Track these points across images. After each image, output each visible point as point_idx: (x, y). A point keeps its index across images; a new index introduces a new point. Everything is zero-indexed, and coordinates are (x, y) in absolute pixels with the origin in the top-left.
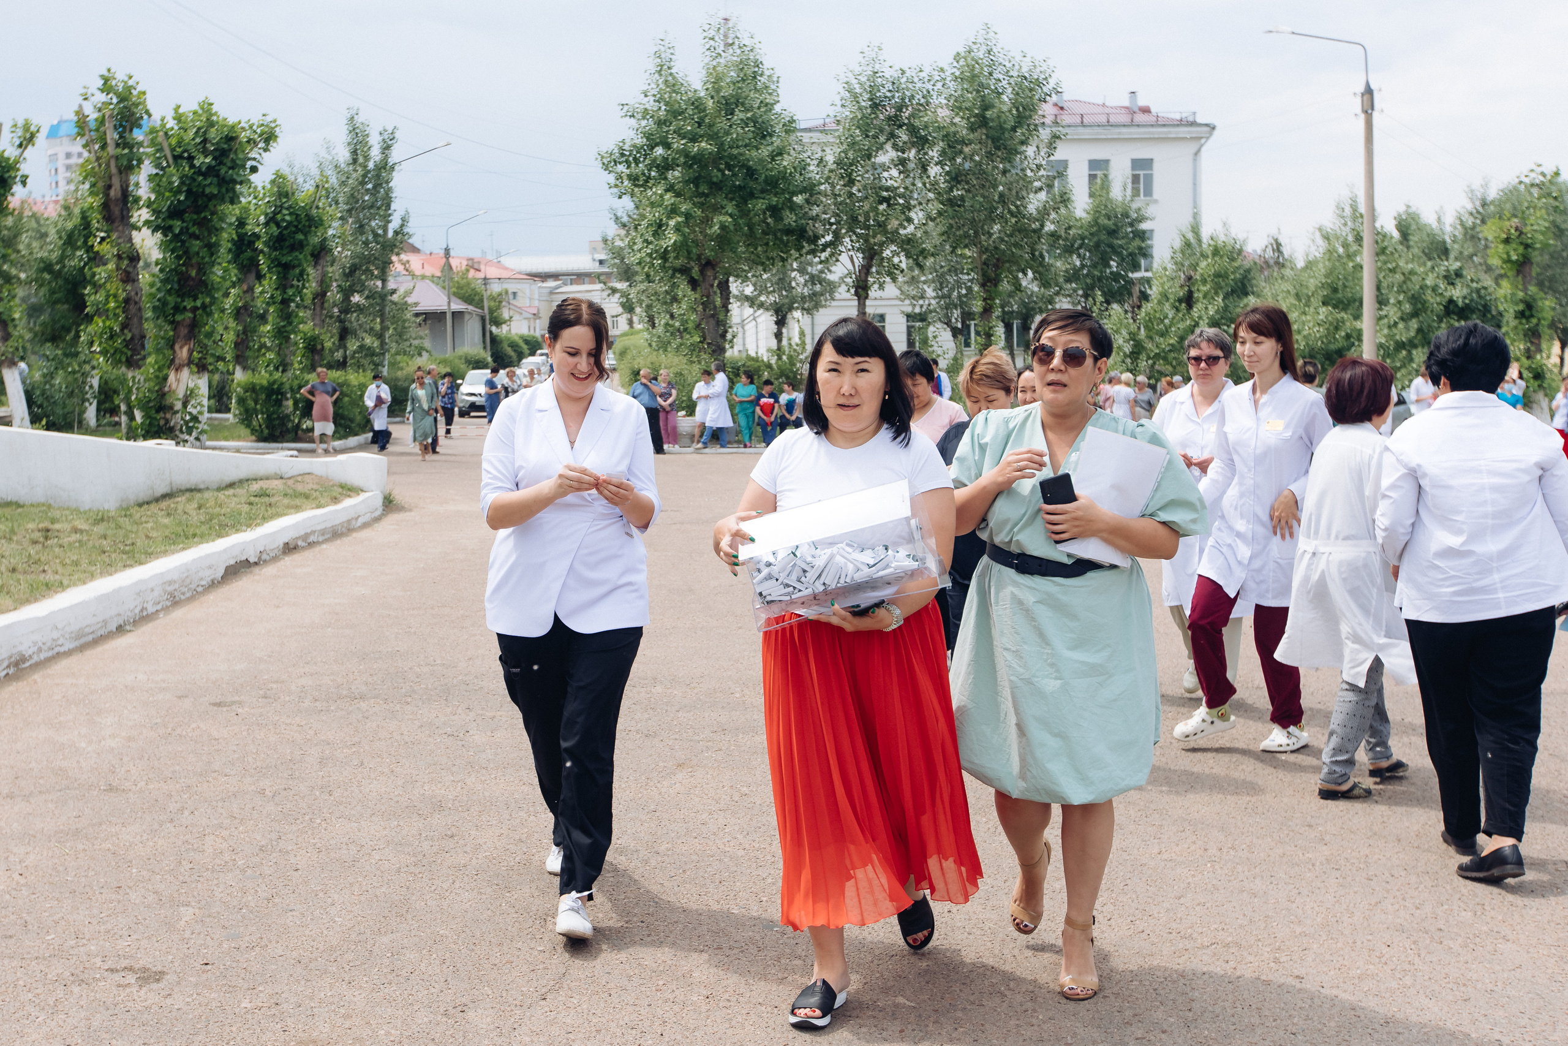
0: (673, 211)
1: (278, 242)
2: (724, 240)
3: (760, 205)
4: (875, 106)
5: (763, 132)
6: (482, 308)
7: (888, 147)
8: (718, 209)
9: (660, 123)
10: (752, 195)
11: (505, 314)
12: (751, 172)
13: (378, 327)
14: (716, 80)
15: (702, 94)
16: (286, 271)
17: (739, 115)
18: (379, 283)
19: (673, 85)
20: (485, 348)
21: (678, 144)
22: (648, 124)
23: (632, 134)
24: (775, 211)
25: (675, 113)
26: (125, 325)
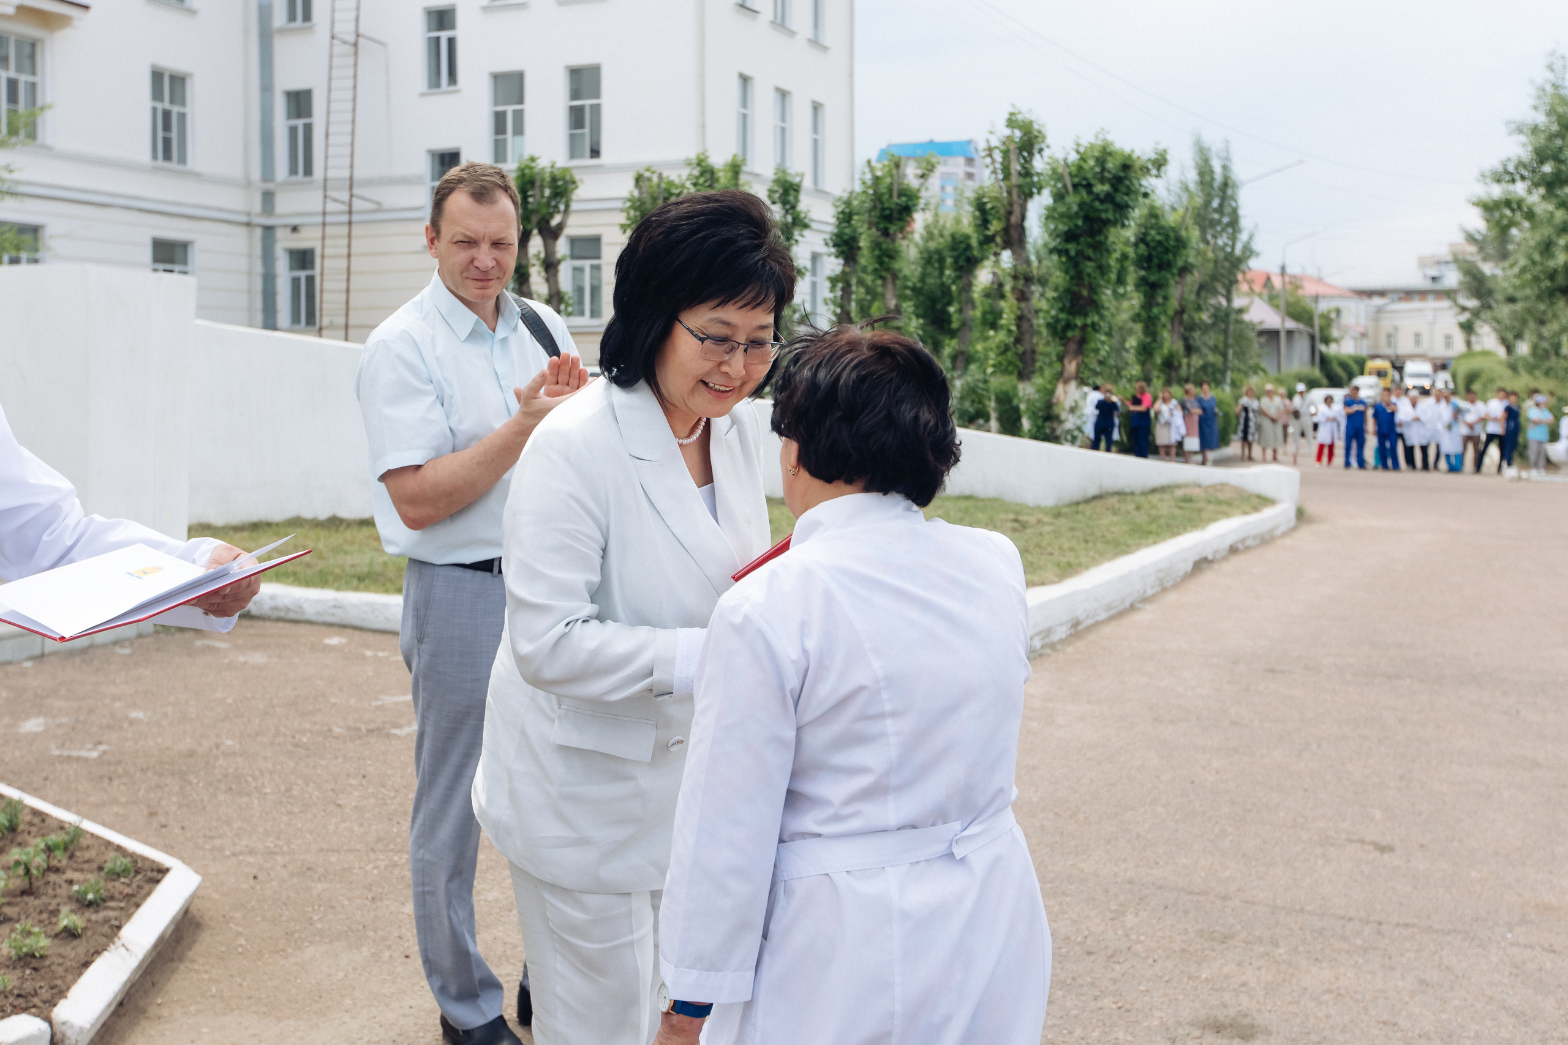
1: (1145, 262)
6: (1312, 326)
9: (1549, 140)
11: (1335, 333)
13: (1221, 346)
16: (1151, 289)
18: (1224, 302)
20: (1315, 367)
22: (1542, 139)
23: (1518, 151)
26: (1018, 341)
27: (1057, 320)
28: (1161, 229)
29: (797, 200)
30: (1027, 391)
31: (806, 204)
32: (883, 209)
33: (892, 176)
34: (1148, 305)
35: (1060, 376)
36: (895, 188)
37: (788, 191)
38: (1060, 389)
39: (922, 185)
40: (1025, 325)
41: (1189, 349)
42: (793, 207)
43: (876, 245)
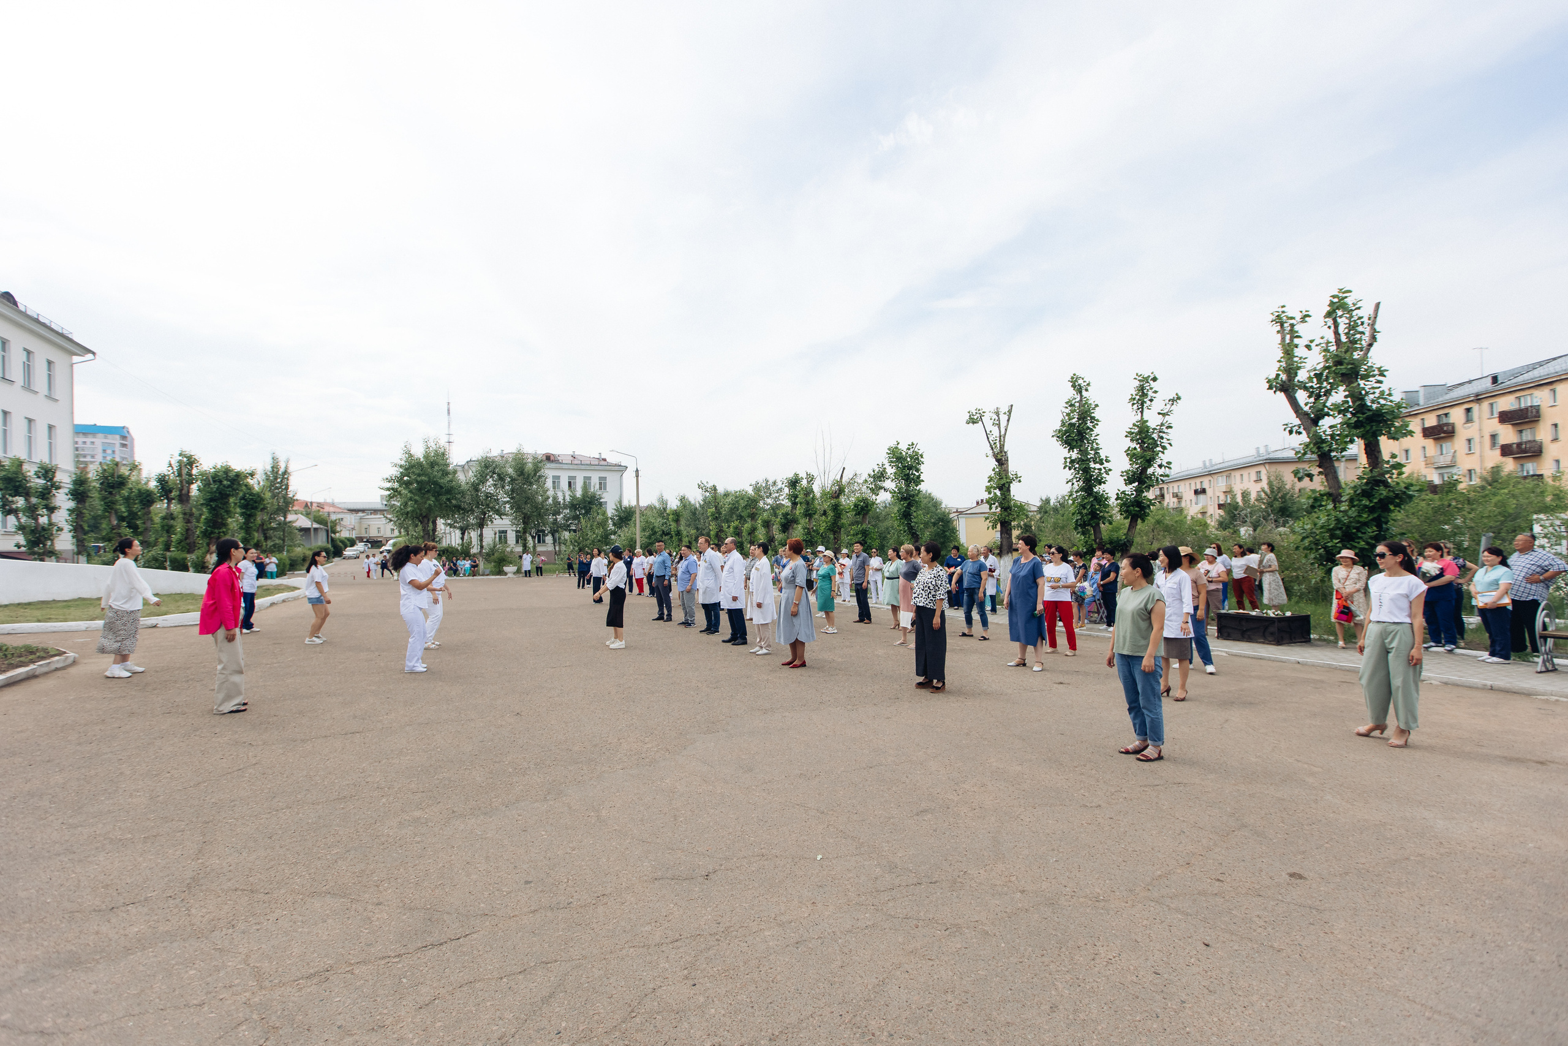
0: (411, 499)
1: (245, 507)
2: (430, 509)
3: (444, 498)
4: (487, 467)
5: (445, 473)
6: (327, 526)
7: (491, 480)
8: (428, 499)
9: (406, 469)
10: (441, 495)
11: (338, 528)
12: (441, 487)
13: (282, 536)
14: (426, 457)
15: (422, 460)
16: (248, 516)
17: (436, 468)
18: (283, 519)
19: (411, 456)
20: (328, 542)
21: (413, 477)
22: (403, 469)
23: (396, 473)
24: (449, 500)
25: (412, 466)
26: (186, 538)
27: (206, 530)
28: (251, 494)
29: (54, 477)
30: (191, 557)
31: (59, 477)
32: (108, 483)
33: (114, 469)
34: (247, 523)
35: (208, 551)
36: (116, 474)
37: (47, 472)
38: (208, 556)
39: (131, 473)
40: (190, 532)
41: (266, 538)
42: (51, 479)
43: (104, 499)
